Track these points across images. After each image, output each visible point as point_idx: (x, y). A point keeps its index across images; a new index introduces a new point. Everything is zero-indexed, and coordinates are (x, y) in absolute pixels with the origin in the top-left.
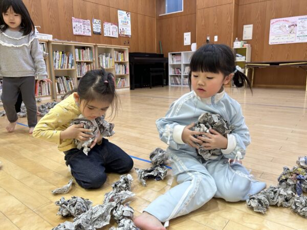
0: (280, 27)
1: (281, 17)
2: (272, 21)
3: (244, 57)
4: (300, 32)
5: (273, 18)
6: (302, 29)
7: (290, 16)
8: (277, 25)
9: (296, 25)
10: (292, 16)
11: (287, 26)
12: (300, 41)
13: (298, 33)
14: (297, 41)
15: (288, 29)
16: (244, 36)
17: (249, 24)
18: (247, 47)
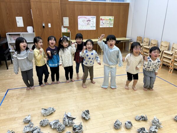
0: (83, 21)
1: (83, 15)
2: (79, 17)
4: (92, 25)
5: (79, 15)
6: (93, 23)
7: (87, 16)
8: (81, 19)
9: (90, 21)
10: (88, 16)
11: (86, 20)
12: (92, 29)
13: (91, 25)
14: (91, 29)
15: (86, 22)
16: (64, 24)
17: (66, 17)
18: (70, 32)
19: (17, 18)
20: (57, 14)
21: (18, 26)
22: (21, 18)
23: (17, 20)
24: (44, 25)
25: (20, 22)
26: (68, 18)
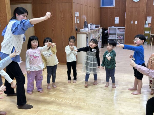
17: (150, 16)
18: (151, 27)
19: (115, 18)
20: (143, 15)
21: (115, 23)
22: (118, 18)
25: (117, 20)
26: (151, 17)
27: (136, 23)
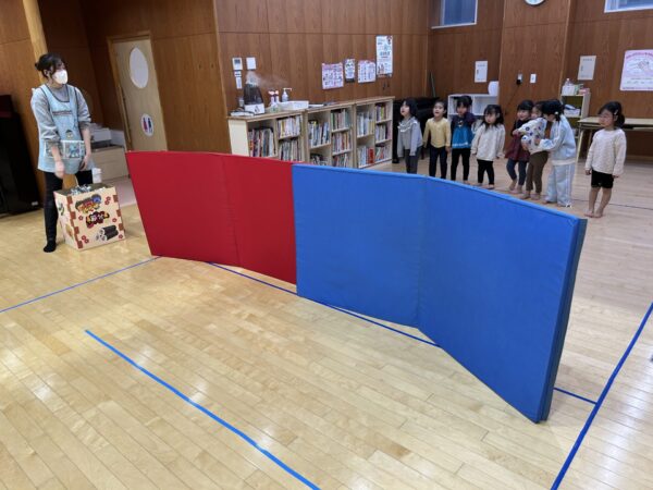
0: (639, 64)
1: (642, 49)
2: (628, 53)
3: (578, 111)
5: (630, 49)
8: (635, 60)
11: (650, 63)
15: (652, 68)
16: (580, 73)
17: (590, 55)
19: (477, 63)
21: (476, 81)
22: (486, 63)
23: (477, 68)
24: (520, 78)
25: (481, 70)
26: (594, 57)
27: (533, 78)
